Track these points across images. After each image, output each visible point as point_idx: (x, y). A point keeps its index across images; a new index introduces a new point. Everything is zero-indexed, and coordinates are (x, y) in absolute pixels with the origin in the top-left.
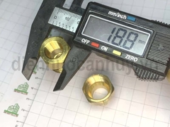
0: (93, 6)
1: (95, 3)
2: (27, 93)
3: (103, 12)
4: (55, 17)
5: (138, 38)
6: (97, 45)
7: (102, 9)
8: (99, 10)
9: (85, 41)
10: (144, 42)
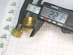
0: (45, 4)
1: (46, 3)
2: (6, 38)
4: (29, 8)
5: (63, 17)
6: (47, 19)
7: (49, 5)
10: (65, 18)
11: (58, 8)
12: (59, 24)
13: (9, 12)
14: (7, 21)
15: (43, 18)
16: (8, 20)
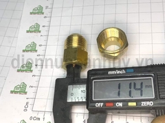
3: (103, 74)
4: (72, 94)
5: (144, 85)
8: (99, 74)
9: (99, 105)
11: (124, 71)
12: (144, 104)
13: (31, 13)
14: (29, 33)
15: (102, 104)
16: (31, 32)
